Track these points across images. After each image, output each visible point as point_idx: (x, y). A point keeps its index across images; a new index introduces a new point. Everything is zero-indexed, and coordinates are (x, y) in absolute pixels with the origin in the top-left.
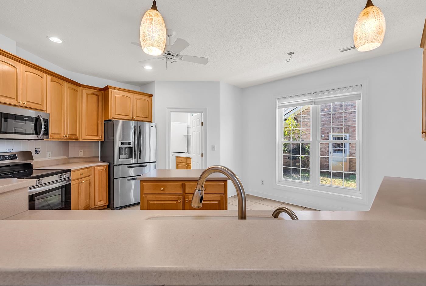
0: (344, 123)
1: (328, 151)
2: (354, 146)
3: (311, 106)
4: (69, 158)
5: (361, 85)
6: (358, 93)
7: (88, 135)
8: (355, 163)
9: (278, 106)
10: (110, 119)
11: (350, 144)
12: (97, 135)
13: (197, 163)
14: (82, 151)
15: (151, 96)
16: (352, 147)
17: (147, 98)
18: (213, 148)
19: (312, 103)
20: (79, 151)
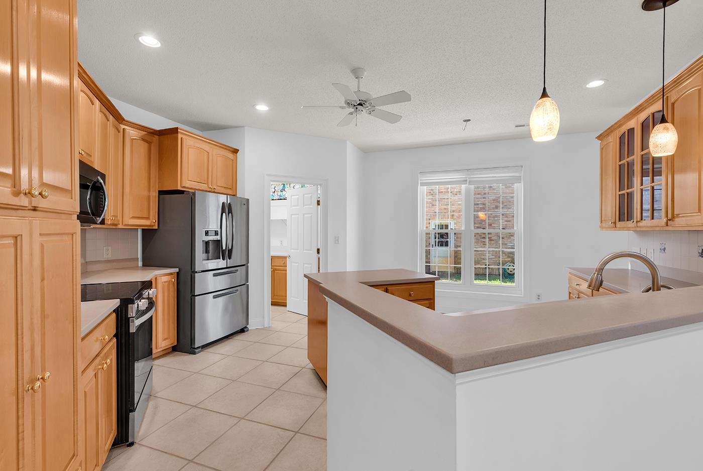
0: (449, 207)
1: (430, 244)
2: (459, 236)
3: (463, 186)
4: (87, 262)
5: (522, 166)
6: (517, 174)
7: (133, 217)
8: (461, 259)
9: (421, 183)
10: (179, 188)
11: (455, 234)
12: (148, 218)
13: (304, 264)
14: (110, 248)
15: (236, 151)
16: (457, 238)
17: (231, 156)
18: (337, 240)
19: (464, 182)
20: (105, 248)
